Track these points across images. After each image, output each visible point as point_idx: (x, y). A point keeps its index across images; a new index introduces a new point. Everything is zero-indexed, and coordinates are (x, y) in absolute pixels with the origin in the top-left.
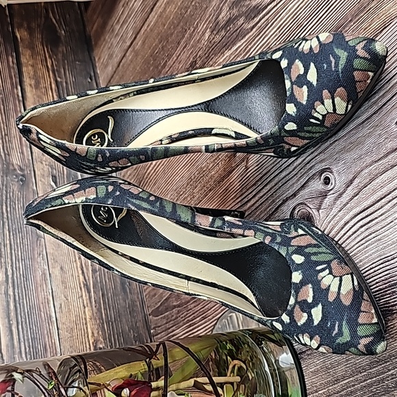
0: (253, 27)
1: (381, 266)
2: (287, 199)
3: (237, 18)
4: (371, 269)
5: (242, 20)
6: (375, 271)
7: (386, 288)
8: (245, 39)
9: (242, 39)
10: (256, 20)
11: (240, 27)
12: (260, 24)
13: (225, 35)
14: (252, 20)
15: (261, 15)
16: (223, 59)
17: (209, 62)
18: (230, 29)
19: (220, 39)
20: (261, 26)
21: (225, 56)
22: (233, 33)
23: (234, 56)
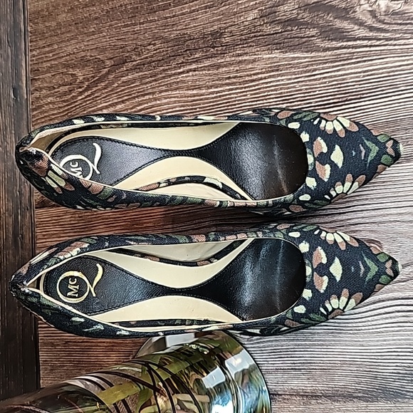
8: (312, 55)
9: (306, 52)
10: (335, 44)
11: (307, 37)
12: (338, 52)
13: (281, 32)
14: (329, 40)
15: (345, 44)
16: (268, 56)
17: (244, 47)
18: (292, 30)
19: (272, 32)
20: (340, 55)
21: (273, 56)
22: (294, 38)
23: (286, 63)
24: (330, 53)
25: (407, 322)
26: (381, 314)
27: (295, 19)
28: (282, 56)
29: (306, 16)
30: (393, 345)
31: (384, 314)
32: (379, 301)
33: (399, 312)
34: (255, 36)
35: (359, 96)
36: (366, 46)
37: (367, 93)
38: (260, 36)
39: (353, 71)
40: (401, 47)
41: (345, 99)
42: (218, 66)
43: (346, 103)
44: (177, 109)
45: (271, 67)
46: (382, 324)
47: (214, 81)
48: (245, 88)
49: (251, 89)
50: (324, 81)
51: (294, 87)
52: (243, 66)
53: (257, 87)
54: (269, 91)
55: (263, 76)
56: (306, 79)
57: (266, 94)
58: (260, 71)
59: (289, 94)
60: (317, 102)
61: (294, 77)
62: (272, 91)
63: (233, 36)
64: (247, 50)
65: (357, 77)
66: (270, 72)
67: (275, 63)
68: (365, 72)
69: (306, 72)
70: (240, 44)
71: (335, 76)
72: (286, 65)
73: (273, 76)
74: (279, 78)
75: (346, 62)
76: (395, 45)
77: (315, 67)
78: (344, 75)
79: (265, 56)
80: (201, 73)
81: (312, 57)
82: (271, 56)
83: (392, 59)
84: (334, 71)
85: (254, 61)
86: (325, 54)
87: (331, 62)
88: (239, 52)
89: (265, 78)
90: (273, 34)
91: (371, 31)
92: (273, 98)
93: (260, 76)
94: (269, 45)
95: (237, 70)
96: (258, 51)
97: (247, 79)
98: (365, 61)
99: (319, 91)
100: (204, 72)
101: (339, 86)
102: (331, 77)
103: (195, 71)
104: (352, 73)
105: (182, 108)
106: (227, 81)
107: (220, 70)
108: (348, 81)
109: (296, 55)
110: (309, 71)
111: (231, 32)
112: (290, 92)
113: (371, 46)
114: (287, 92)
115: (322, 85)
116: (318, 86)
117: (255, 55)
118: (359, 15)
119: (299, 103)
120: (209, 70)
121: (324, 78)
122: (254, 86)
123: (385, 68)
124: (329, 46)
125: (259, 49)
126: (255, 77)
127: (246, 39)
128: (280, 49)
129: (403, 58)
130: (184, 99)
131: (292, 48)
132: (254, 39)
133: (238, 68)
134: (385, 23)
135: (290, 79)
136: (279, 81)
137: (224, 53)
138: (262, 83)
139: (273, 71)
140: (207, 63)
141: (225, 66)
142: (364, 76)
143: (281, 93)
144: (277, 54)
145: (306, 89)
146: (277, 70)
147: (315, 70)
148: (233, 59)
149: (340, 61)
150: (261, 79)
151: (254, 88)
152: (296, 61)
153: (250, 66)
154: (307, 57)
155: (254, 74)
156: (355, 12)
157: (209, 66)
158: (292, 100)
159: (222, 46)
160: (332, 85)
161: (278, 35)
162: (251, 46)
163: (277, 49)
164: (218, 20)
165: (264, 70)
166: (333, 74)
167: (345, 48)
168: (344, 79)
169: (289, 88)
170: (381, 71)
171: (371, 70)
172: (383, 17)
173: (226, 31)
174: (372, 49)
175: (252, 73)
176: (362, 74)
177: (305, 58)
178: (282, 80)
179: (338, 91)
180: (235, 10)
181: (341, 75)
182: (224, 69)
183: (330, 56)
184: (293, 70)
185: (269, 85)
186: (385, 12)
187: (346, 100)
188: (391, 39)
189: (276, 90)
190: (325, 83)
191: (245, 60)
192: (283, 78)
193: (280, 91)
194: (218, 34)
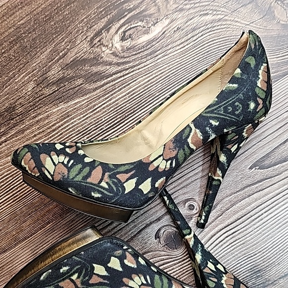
0: (96, 89)
1: (247, 260)
2: (151, 223)
3: (72, 78)
4: (238, 264)
5: (80, 81)
6: (241, 265)
7: (252, 274)
8: (87, 97)
9: (82, 96)
10: (99, 84)
11: (78, 86)
12: (104, 87)
13: (58, 90)
14: (94, 82)
15: (106, 81)
16: (56, 109)
17: (35, 110)
18: (65, 86)
19: (51, 92)
20: (106, 89)
21: (60, 108)
22: (69, 90)
23: (72, 109)
24: (99, 91)
25: (235, 241)
26: (217, 244)
27: (63, 77)
28: (66, 105)
29: (70, 73)
30: (235, 260)
31: (219, 243)
32: (212, 237)
33: (227, 237)
34: (40, 100)
35: (132, 111)
36: (121, 77)
37: (137, 107)
38: (43, 98)
39: (120, 96)
40: (144, 69)
41: (124, 116)
42: (23, 131)
43: (126, 118)
44: (5, 174)
45: (62, 116)
46: (221, 250)
47: (24, 142)
48: (51, 137)
49: (55, 136)
50: (104, 110)
51: (86, 123)
52: (41, 124)
53: (59, 134)
54: (69, 133)
55: (60, 124)
56: (91, 114)
57: (68, 135)
58: (56, 122)
59: (84, 129)
60: (106, 126)
61: (82, 116)
62: (71, 131)
63: (23, 106)
64: (39, 111)
65: (125, 99)
66: (63, 119)
67: (64, 112)
68: (128, 94)
69: (89, 110)
70: (32, 109)
71: (110, 104)
72: (73, 110)
73: (67, 122)
74: (72, 121)
75: (113, 92)
76: (139, 69)
77: (93, 104)
78: (116, 101)
79: (54, 111)
80: (11, 141)
81: (88, 98)
82: (58, 108)
83: (141, 79)
84: (108, 101)
85: (48, 116)
86: (96, 93)
87: (103, 96)
88: (34, 115)
89: (62, 125)
90: (53, 93)
91: (119, 66)
92: (74, 136)
93: (57, 125)
94: (53, 101)
95: (38, 128)
96: (47, 109)
97: (49, 131)
98: (125, 87)
99: (104, 118)
100: (14, 139)
101: (116, 110)
102: (107, 106)
103: (6, 141)
104: (120, 98)
105: (9, 172)
106: (35, 138)
107: (26, 133)
108: (120, 104)
109: (76, 101)
110: (91, 108)
111: (20, 104)
112: (84, 127)
113: (124, 76)
114: (83, 128)
115: (104, 114)
116: (102, 115)
117: (47, 112)
118: (106, 59)
119: (95, 132)
120: (17, 136)
121: (104, 108)
122: (57, 134)
123: (140, 86)
124: (96, 86)
125: (47, 107)
126: (54, 127)
127: (34, 105)
128: (63, 101)
129: (148, 75)
130: (7, 165)
131: (71, 98)
132: (40, 102)
133: (38, 126)
134: (126, 57)
135: (80, 119)
136: (73, 123)
137: (23, 120)
138: (62, 129)
139: (65, 118)
140: (13, 132)
141: (28, 129)
142: (129, 97)
143: (79, 130)
144: (62, 106)
145: (95, 121)
146: (68, 116)
147: (95, 105)
148: (31, 121)
149: (108, 93)
150: (59, 127)
151: (57, 135)
152: (79, 105)
153: (47, 121)
154: (85, 99)
155: (53, 126)
156: (102, 57)
157: (15, 133)
158: (89, 132)
159: (18, 116)
160: (111, 111)
161: (56, 92)
162: (40, 107)
163: (61, 102)
164: (6, 99)
165: (58, 120)
166: (108, 103)
167: (107, 83)
168: (117, 104)
169: (82, 125)
170: (138, 89)
171: (132, 91)
172: (122, 54)
173: (16, 104)
174: (125, 77)
175: (50, 125)
176: (127, 96)
177: (83, 100)
178: (75, 121)
179: (117, 113)
180: (16, 87)
181: (114, 102)
182: (28, 131)
183: (100, 93)
184: (79, 112)
185: (67, 128)
186: (122, 50)
187: (126, 117)
188: (135, 66)
189: (74, 130)
190: (106, 111)
191: (41, 119)
192: (75, 120)
193: (77, 130)
194: (11, 109)
